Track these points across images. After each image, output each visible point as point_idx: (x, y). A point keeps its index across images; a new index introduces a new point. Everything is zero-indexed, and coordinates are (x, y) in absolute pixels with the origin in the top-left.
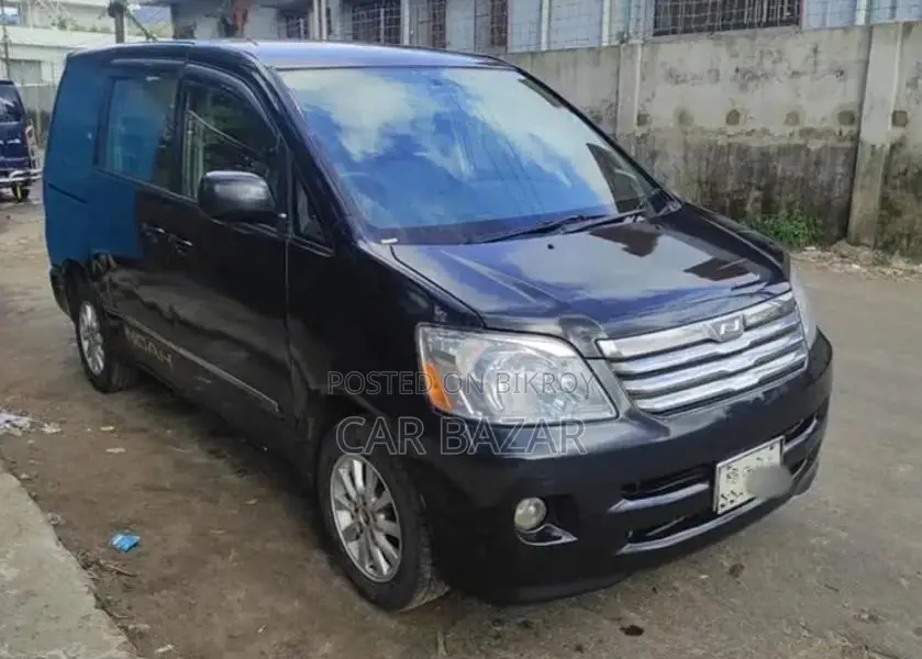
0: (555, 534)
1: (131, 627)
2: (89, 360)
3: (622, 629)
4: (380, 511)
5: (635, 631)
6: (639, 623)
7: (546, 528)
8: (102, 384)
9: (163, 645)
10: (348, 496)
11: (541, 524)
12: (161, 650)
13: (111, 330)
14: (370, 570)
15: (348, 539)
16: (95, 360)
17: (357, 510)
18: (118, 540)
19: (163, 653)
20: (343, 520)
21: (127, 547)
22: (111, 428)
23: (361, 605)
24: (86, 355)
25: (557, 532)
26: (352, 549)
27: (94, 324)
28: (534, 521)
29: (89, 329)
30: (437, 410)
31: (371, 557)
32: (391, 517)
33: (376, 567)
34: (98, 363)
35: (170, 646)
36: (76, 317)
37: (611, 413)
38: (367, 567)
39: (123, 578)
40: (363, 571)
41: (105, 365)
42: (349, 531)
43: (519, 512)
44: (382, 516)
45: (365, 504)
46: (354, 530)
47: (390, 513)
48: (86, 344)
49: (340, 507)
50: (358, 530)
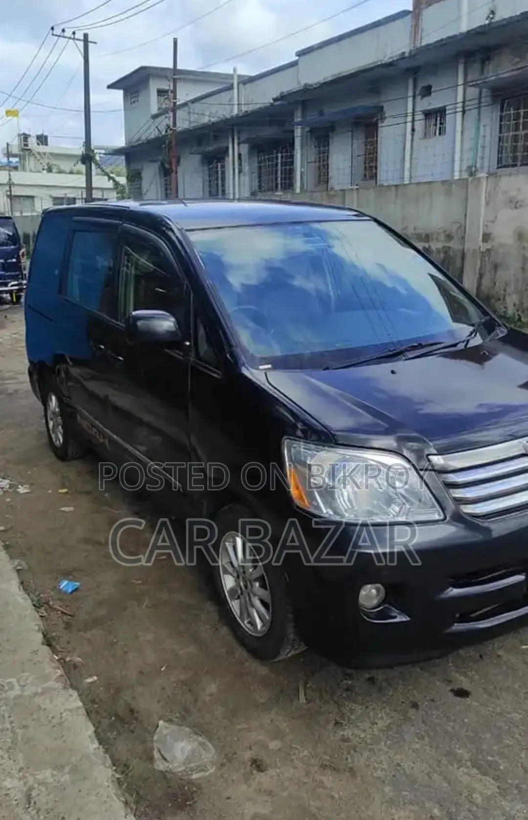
0: (394, 614)
1: (68, 659)
2: (53, 436)
3: (452, 690)
4: (256, 580)
5: (462, 693)
6: (465, 684)
7: (385, 608)
8: (61, 454)
9: (90, 676)
10: (231, 563)
11: (381, 604)
12: (89, 680)
13: (67, 414)
14: (249, 626)
15: (232, 598)
16: (57, 437)
17: (238, 577)
18: (64, 584)
19: (90, 683)
20: (229, 582)
21: (70, 591)
22: (65, 490)
23: (241, 653)
24: (51, 432)
25: (395, 612)
26: (235, 606)
27: (57, 410)
28: (375, 602)
29: (54, 413)
30: (298, 507)
31: (249, 615)
32: (263, 586)
33: (253, 623)
34: (59, 438)
35: (95, 678)
36: (45, 402)
37: (439, 515)
38: (246, 622)
39: (65, 617)
40: (242, 625)
41: (63, 441)
42: (232, 591)
43: (363, 593)
44: (257, 584)
45: (244, 573)
46: (237, 591)
47: (261, 579)
48: (51, 424)
49: (226, 572)
50: (239, 592)
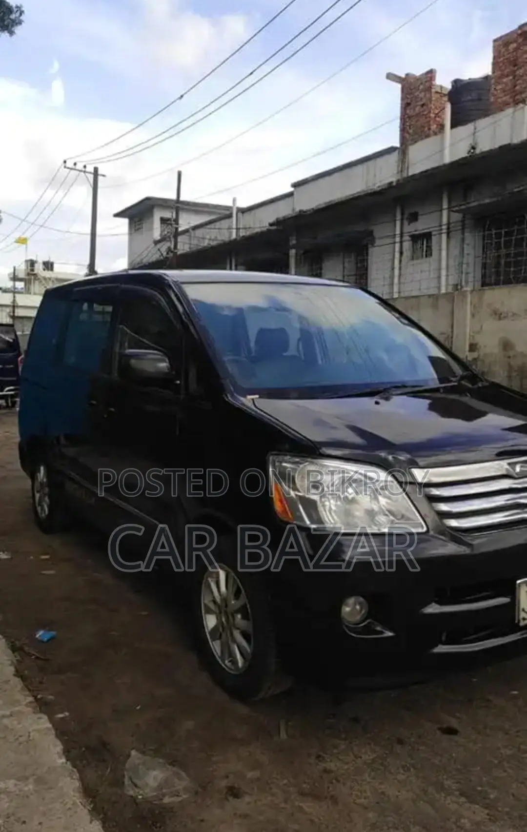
0: (379, 628)
1: (39, 697)
2: (39, 509)
3: (440, 729)
4: (237, 611)
5: (451, 731)
6: (454, 723)
7: (369, 623)
8: (46, 526)
9: (62, 713)
10: (215, 602)
11: (366, 619)
12: (61, 716)
13: (55, 484)
14: (229, 664)
15: (213, 640)
16: (42, 509)
17: (220, 613)
18: (40, 634)
19: (62, 718)
20: (211, 621)
21: (45, 639)
22: (47, 557)
23: (220, 696)
24: (37, 505)
26: (216, 647)
27: (45, 480)
28: (358, 618)
29: (41, 484)
30: (282, 521)
31: (231, 655)
32: (245, 617)
33: (234, 662)
34: (45, 510)
35: (67, 714)
36: (33, 476)
37: (422, 527)
38: (226, 662)
39: (39, 662)
40: (223, 665)
41: (49, 511)
42: (214, 630)
43: (347, 609)
44: (239, 616)
45: (226, 606)
46: (219, 629)
47: (243, 610)
48: (37, 495)
49: (209, 611)
50: (221, 629)
